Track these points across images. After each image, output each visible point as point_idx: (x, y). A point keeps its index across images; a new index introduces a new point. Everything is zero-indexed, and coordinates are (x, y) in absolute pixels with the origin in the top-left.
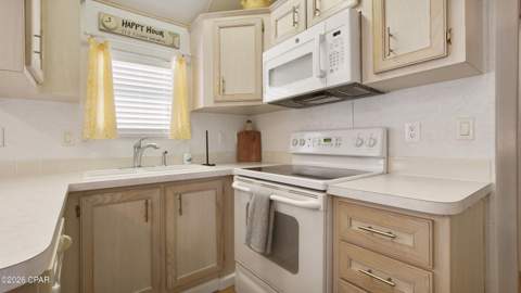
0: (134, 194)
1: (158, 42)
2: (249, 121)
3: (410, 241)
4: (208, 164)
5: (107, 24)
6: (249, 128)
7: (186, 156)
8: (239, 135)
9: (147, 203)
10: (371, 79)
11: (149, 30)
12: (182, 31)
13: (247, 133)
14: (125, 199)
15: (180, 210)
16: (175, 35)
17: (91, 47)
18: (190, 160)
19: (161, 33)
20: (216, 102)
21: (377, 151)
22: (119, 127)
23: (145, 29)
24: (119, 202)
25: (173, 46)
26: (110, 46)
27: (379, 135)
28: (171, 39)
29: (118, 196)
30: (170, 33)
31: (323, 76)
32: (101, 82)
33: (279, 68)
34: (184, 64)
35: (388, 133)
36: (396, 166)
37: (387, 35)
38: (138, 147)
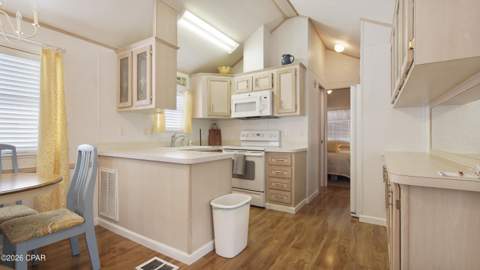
3: (287, 161)
6: (215, 128)
8: (210, 131)
10: (276, 115)
13: (213, 130)
21: (277, 138)
27: (277, 133)
31: (261, 111)
33: (241, 104)
35: (280, 133)
36: (283, 144)
37: (281, 103)
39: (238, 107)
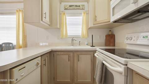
0: (66, 53)
1: (79, 9)
2: (110, 31)
4: (92, 46)
5: (66, 7)
6: (110, 33)
7: (86, 43)
8: (106, 36)
9: (69, 56)
11: (76, 6)
12: (85, 4)
13: (109, 35)
14: (64, 54)
15: (79, 60)
16: (83, 5)
17: (62, 14)
18: (87, 44)
19: (79, 6)
20: (94, 24)
22: (68, 34)
23: (75, 6)
24: (62, 55)
25: (83, 9)
26: (66, 13)
28: (82, 7)
29: (62, 53)
30: (82, 5)
32: (65, 23)
34: (85, 14)
38: (72, 40)
39: (116, 10)
